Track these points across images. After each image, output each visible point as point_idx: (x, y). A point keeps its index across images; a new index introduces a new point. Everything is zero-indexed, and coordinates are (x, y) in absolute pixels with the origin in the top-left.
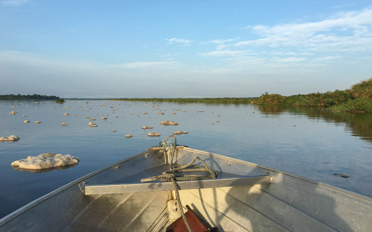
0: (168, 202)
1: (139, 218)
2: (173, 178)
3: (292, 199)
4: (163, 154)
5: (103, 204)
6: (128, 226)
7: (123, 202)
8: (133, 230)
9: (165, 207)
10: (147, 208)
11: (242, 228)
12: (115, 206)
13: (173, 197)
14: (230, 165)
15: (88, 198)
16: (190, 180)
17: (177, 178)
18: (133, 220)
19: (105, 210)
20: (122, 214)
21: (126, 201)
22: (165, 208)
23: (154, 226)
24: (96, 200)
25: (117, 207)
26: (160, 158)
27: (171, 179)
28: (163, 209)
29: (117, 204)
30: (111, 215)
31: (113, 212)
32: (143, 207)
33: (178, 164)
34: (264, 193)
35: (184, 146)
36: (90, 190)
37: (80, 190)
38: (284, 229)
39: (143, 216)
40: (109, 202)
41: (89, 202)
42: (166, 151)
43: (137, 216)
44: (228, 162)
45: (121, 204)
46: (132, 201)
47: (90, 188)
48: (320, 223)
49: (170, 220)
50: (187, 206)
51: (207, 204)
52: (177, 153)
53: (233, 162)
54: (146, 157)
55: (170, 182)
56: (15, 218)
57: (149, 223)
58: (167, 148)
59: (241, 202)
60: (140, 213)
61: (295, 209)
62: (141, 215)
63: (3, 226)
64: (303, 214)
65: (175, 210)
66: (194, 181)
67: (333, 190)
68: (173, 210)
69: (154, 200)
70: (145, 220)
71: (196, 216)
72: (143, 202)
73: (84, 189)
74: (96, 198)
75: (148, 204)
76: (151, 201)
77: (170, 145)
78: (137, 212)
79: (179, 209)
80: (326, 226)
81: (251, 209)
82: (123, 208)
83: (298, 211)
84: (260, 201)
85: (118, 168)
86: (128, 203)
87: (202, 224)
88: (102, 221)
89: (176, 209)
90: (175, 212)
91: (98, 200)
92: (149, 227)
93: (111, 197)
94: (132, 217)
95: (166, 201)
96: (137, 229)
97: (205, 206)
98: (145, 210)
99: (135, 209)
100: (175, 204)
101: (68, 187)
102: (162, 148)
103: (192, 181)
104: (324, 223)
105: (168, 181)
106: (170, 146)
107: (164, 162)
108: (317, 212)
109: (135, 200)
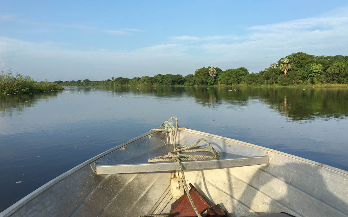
0: (172, 180)
1: (146, 196)
2: (179, 158)
3: (291, 179)
4: (165, 135)
5: (113, 183)
6: (136, 203)
7: (131, 180)
8: (140, 207)
9: (168, 184)
10: (152, 186)
11: (242, 205)
12: (123, 184)
13: (176, 176)
14: (230, 146)
15: (99, 178)
16: (195, 161)
17: (182, 159)
18: (140, 197)
19: (115, 189)
20: (130, 192)
21: (133, 180)
22: (169, 186)
23: (160, 202)
24: (107, 179)
25: (125, 185)
26: (162, 139)
27: (177, 159)
28: (167, 187)
29: (125, 183)
30: (120, 193)
31: (122, 190)
32: (149, 185)
33: (181, 145)
34: (264, 172)
35: (186, 128)
36: (101, 170)
37: (92, 170)
38: (283, 206)
39: (149, 193)
40: (118, 181)
41: (100, 181)
42: (168, 133)
43: (144, 193)
44: (228, 143)
45: (128, 182)
46: (139, 179)
47: (101, 168)
48: (319, 201)
49: (174, 197)
50: (190, 184)
51: (208, 182)
52: (179, 134)
53: (233, 143)
54: (150, 138)
55: (175, 162)
56: (35, 198)
57: (155, 200)
58: (169, 130)
59: (241, 180)
60: (146, 191)
61: (294, 188)
62: (147, 193)
63: (25, 206)
64: (302, 192)
65: (178, 188)
66: (199, 162)
67: (331, 170)
68: (176, 188)
69: (158, 179)
70: (151, 197)
71: (199, 194)
72: (149, 180)
73: (95, 169)
74: (106, 178)
75: (153, 182)
76: (156, 180)
77: (173, 126)
78: (144, 190)
79: (182, 187)
80: (324, 204)
81: (251, 187)
82: (130, 186)
83: (297, 190)
84: (259, 180)
85: (125, 149)
86: (135, 181)
87: (205, 200)
88: (112, 199)
89: (180, 187)
90: (178, 189)
91: (108, 179)
92: (155, 203)
93: (119, 176)
94: (139, 195)
95: (169, 179)
96: (144, 206)
97: (206, 184)
98: (150, 188)
99: (141, 187)
100: (178, 182)
101: (81, 167)
102: (165, 129)
103: (196, 162)
104: (323, 201)
105: (174, 162)
106: (172, 128)
107: (166, 142)
108: (315, 191)
109: (141, 179)
